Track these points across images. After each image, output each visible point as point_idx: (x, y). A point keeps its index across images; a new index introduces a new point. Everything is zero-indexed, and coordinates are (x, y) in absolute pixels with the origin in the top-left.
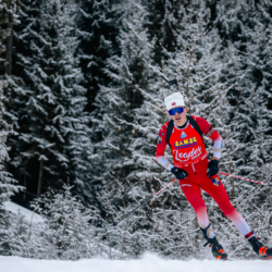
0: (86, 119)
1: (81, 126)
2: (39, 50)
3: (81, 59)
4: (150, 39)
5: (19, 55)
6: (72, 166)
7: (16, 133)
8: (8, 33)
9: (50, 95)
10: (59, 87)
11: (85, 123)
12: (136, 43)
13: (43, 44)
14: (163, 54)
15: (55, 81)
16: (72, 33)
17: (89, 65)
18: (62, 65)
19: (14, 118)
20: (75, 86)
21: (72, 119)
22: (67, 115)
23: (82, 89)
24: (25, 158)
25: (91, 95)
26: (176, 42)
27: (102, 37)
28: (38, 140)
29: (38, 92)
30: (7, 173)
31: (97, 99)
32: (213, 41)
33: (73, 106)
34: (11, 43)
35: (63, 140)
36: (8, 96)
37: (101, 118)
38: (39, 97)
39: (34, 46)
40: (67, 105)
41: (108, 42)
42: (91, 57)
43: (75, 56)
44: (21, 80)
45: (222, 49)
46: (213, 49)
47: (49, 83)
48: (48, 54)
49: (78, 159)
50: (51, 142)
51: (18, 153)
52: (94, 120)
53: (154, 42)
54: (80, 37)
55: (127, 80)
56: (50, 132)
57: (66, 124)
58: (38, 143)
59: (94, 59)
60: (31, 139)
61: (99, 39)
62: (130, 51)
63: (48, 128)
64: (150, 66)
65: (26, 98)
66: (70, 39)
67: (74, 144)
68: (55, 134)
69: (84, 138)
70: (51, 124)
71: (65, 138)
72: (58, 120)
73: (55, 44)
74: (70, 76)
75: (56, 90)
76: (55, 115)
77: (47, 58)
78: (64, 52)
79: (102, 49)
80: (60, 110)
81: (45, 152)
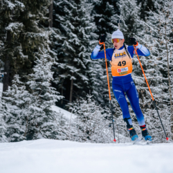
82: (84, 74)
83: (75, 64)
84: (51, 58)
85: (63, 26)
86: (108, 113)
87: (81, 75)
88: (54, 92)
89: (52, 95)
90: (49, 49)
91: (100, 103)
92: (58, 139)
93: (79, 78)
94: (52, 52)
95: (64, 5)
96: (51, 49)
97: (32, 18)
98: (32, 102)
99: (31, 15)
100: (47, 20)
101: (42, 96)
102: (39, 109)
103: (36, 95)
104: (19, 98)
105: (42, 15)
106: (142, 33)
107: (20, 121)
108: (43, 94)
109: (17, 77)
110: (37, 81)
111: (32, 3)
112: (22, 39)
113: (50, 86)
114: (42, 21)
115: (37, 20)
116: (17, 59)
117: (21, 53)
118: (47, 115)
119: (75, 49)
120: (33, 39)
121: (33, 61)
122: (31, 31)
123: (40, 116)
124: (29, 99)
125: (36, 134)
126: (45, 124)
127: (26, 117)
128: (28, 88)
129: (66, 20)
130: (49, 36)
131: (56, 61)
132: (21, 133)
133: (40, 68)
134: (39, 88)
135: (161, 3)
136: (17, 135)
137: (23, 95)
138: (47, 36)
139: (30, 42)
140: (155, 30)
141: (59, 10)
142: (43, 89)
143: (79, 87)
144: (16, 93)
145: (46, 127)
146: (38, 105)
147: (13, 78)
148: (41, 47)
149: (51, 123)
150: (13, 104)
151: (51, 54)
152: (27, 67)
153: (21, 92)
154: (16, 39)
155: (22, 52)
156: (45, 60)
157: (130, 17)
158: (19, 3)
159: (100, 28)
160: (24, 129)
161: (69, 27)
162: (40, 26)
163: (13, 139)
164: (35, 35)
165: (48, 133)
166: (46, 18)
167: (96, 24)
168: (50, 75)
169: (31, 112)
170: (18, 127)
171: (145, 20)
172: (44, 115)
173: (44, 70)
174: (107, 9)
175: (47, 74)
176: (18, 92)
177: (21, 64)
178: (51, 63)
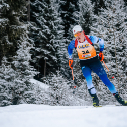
0: (64, 40)
1: (62, 44)
2: (43, 10)
3: (61, 13)
4: (92, 3)
5: (33, 12)
6: (59, 62)
7: (34, 48)
8: (29, 3)
9: (48, 30)
10: (52, 26)
11: (64, 42)
12: (86, 5)
13: (44, 7)
14: (98, 10)
15: (50, 23)
16: (57, 2)
17: (65, 16)
18: (53, 16)
19: (32, 41)
20: (59, 25)
21: (58, 40)
22: (56, 39)
23: (62, 27)
24: (38, 59)
25: (66, 29)
26: (104, 4)
27: (70, 3)
28: (43, 50)
29: (42, 29)
30: (31, 66)
31: (69, 31)
32: (121, 3)
33: (59, 35)
34: (29, 7)
35: (55, 50)
36: (29, 31)
37: (71, 40)
38: (43, 31)
39: (40, 8)
40: (56, 34)
41: (73, 5)
42: (66, 12)
43: (58, 12)
44: (35, 24)
45: (125, 6)
46: (121, 7)
47: (47, 24)
48: (46, 11)
49: (62, 59)
50: (49, 51)
51: (35, 56)
52: (68, 41)
53: (94, 4)
54: (61, 3)
55: (83, 22)
56: (49, 47)
57: (56, 43)
58: (44, 52)
59: (67, 13)
60: (40, 50)
61: (69, 4)
62: (83, 9)
63: (48, 45)
64: (93, 15)
65: (37, 32)
66: (56, 4)
67: (60, 52)
68: (51, 47)
69: (64, 49)
70: (49, 43)
71: (55, 49)
72: (52, 41)
73: (49, 7)
74: (57, 21)
75: (51, 28)
76: (51, 39)
77: (46, 13)
78: (53, 10)
79: (71, 8)
80: (53, 36)
81: (47, 56)
82: (54, 55)
83: (48, 48)
84: (30, 44)
85: (38, 20)
86: (72, 84)
87: (52, 56)
88: (32, 69)
89: (30, 71)
90: (28, 37)
91: (66, 76)
92: (35, 103)
93: (50, 59)
94: (30, 39)
95: (39, 5)
96: (30, 38)
97: (15, 15)
98: (16, 77)
99: (14, 13)
100: (26, 16)
101: (23, 72)
102: (21, 82)
103: (19, 71)
104: (7, 74)
105: (23, 12)
106: (96, 24)
107: (8, 91)
108: (24, 70)
109: (5, 58)
110: (19, 61)
111: (15, 4)
112: (8, 31)
113: (29, 65)
114: (23, 17)
115: (19, 16)
116: (4, 45)
117: (7, 41)
118: (27, 86)
119: (47, 37)
120: (16, 30)
121: (16, 47)
122: (14, 25)
123: (22, 87)
124: (14, 74)
125: (19, 100)
126: (26, 93)
127: (12, 88)
128: (13, 66)
129: (40, 16)
130: (28, 28)
131: (34, 46)
132: (9, 100)
133: (21, 52)
134: (21, 67)
135: (110, 2)
136: (5, 101)
137: (9, 71)
138: (26, 28)
139: (14, 33)
140: (106, 22)
141: (35, 9)
142: (24, 67)
143: (50, 65)
144: (4, 70)
145: (26, 95)
146: (21, 79)
147: (2, 60)
148: (22, 36)
149: (30, 92)
150: (2, 79)
151: (29, 41)
152: (12, 51)
153: (8, 69)
154: (3, 31)
155: (9, 40)
156: (25, 45)
157: (87, 13)
158: (5, 4)
159: (65, 21)
160: (10, 96)
161: (42, 21)
162: (21, 21)
163: (3, 104)
164: (18, 27)
165: (28, 99)
166: (25, 15)
167: (63, 19)
168: (29, 56)
169: (15, 84)
170: (6, 95)
171: (98, 15)
172: (25, 86)
173: (24, 53)
174: (70, 7)
175: (27, 56)
176: (6, 69)
177: (8, 49)
178: (29, 48)
